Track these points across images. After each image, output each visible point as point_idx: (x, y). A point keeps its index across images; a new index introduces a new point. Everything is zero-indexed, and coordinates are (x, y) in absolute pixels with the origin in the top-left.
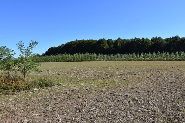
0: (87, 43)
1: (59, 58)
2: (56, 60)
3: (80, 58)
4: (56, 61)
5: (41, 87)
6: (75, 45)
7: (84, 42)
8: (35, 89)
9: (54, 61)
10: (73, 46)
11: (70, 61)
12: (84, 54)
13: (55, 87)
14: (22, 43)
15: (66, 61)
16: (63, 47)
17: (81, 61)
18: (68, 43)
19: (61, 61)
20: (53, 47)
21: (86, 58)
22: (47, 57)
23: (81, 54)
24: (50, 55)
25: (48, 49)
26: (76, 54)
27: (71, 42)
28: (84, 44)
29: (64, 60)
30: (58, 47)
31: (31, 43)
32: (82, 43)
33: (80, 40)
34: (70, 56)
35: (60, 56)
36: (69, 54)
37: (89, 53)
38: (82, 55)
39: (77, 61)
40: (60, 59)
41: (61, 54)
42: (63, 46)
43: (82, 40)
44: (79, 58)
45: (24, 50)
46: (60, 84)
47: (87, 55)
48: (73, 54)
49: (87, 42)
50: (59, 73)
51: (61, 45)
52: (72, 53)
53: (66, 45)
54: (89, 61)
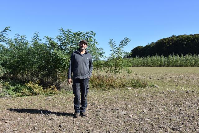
0: (190, 40)
1: (147, 62)
2: (143, 64)
3: (179, 62)
4: (144, 66)
5: (134, 87)
6: (171, 44)
7: (185, 38)
8: (129, 88)
9: (141, 66)
10: (168, 45)
11: (164, 66)
12: (184, 55)
13: (150, 88)
14: (113, 41)
15: (158, 66)
16: (153, 47)
17: (179, 66)
18: (161, 40)
19: (150, 66)
20: (139, 46)
21: (188, 62)
22: (131, 59)
23: (180, 57)
24: (135, 57)
25: (133, 49)
26: (172, 55)
27: (165, 39)
28: (185, 41)
29: (154, 64)
30: (147, 46)
31: (123, 41)
32: (181, 39)
33: (180, 35)
34: (163, 59)
35: (149, 59)
36: (162, 56)
37: (193, 55)
38: (182, 57)
39: (173, 66)
40: (150, 62)
41: (151, 56)
42: (153, 45)
43: (182, 36)
44: (177, 61)
45: (115, 48)
46: (155, 86)
47: (189, 57)
48: (167, 56)
49: (190, 38)
50: (151, 78)
51: (150, 44)
52: (166, 54)
53: (157, 43)
54: (192, 66)
